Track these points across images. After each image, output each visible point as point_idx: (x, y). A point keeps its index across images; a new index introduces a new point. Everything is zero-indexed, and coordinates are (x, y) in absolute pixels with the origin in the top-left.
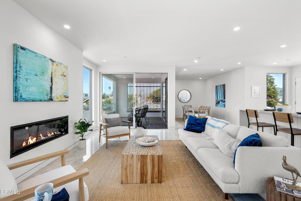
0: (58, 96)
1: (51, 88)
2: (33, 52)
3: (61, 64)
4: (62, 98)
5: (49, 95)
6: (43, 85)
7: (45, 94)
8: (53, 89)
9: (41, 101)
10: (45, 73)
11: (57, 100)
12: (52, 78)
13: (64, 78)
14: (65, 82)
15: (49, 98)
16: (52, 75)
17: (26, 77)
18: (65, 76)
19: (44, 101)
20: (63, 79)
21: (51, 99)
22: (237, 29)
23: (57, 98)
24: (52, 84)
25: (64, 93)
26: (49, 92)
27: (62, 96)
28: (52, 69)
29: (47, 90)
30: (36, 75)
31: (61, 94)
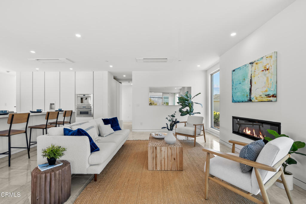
0: (258, 96)
1: (250, 90)
2: (238, 68)
3: (262, 58)
4: (262, 98)
5: (249, 96)
6: (244, 89)
7: (246, 96)
8: (252, 90)
9: (243, 102)
10: (245, 78)
11: (256, 101)
12: (251, 80)
13: (267, 72)
14: (268, 78)
15: (248, 99)
16: (251, 77)
17: (235, 87)
18: (267, 69)
19: (245, 102)
20: (265, 75)
21: (250, 100)
22: (78, 36)
23: (256, 99)
24: (251, 86)
25: (266, 91)
26: (248, 94)
27: (263, 96)
28: (251, 71)
29: (247, 93)
30: (240, 83)
31: (261, 93)
